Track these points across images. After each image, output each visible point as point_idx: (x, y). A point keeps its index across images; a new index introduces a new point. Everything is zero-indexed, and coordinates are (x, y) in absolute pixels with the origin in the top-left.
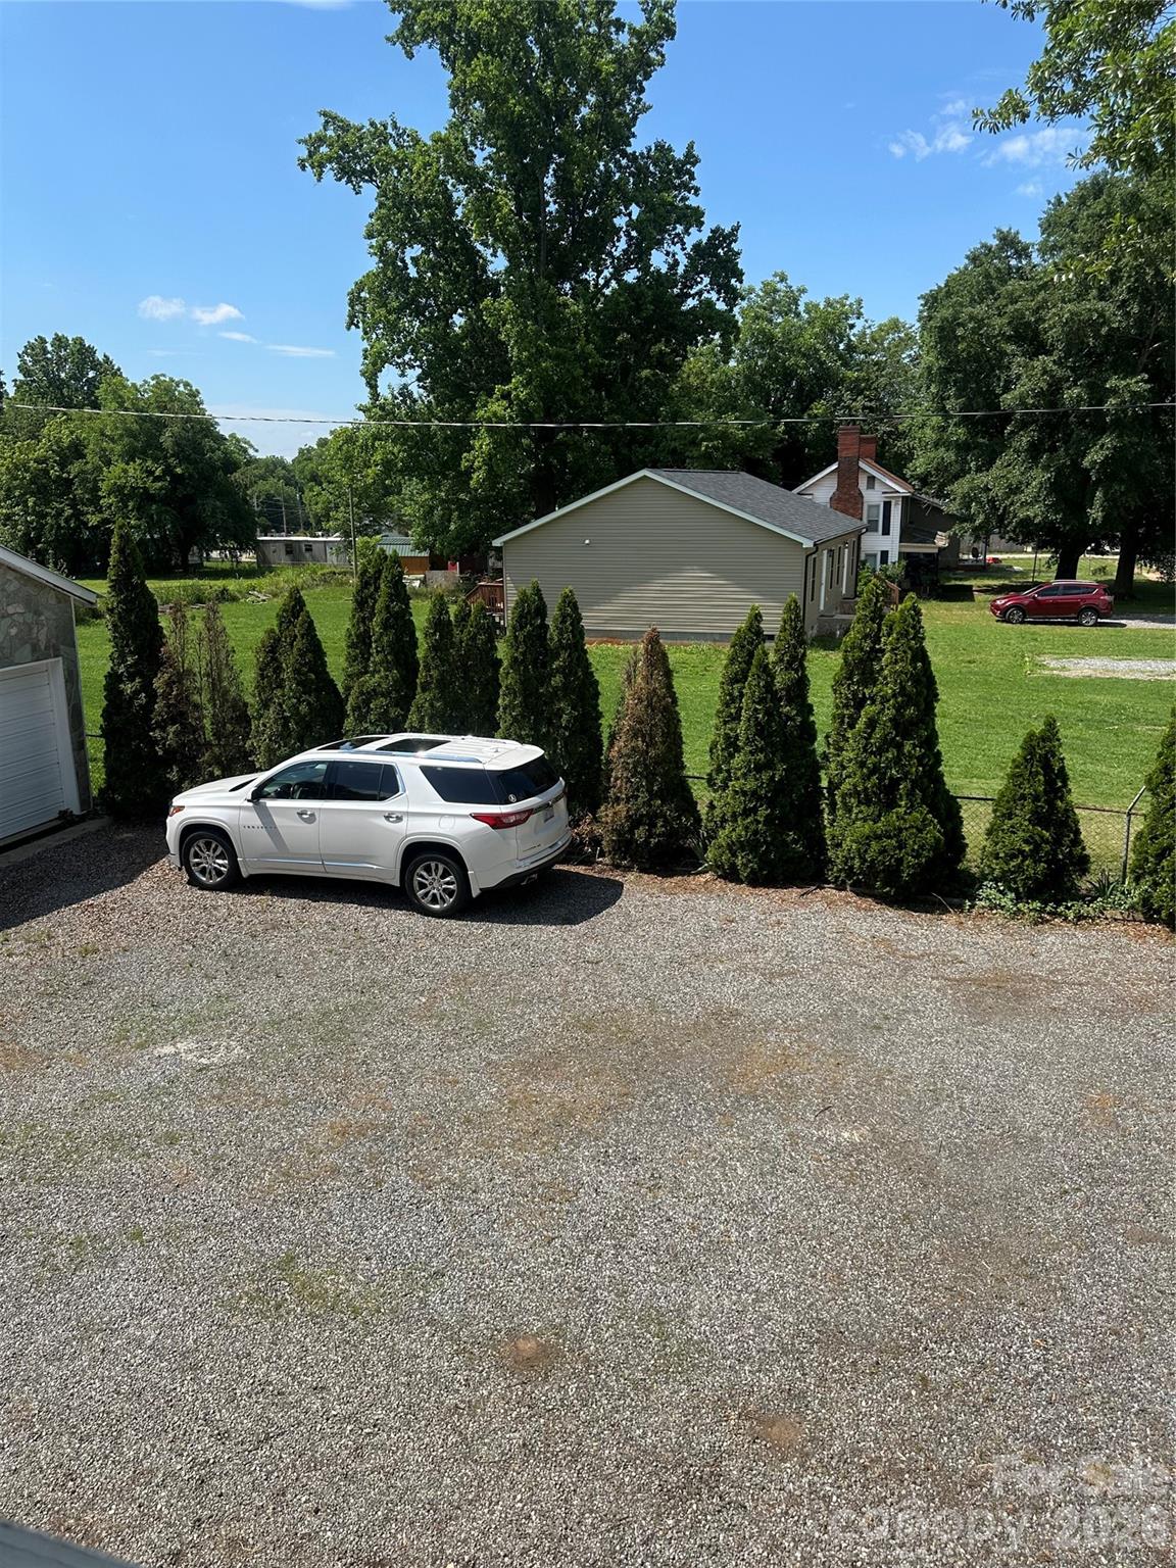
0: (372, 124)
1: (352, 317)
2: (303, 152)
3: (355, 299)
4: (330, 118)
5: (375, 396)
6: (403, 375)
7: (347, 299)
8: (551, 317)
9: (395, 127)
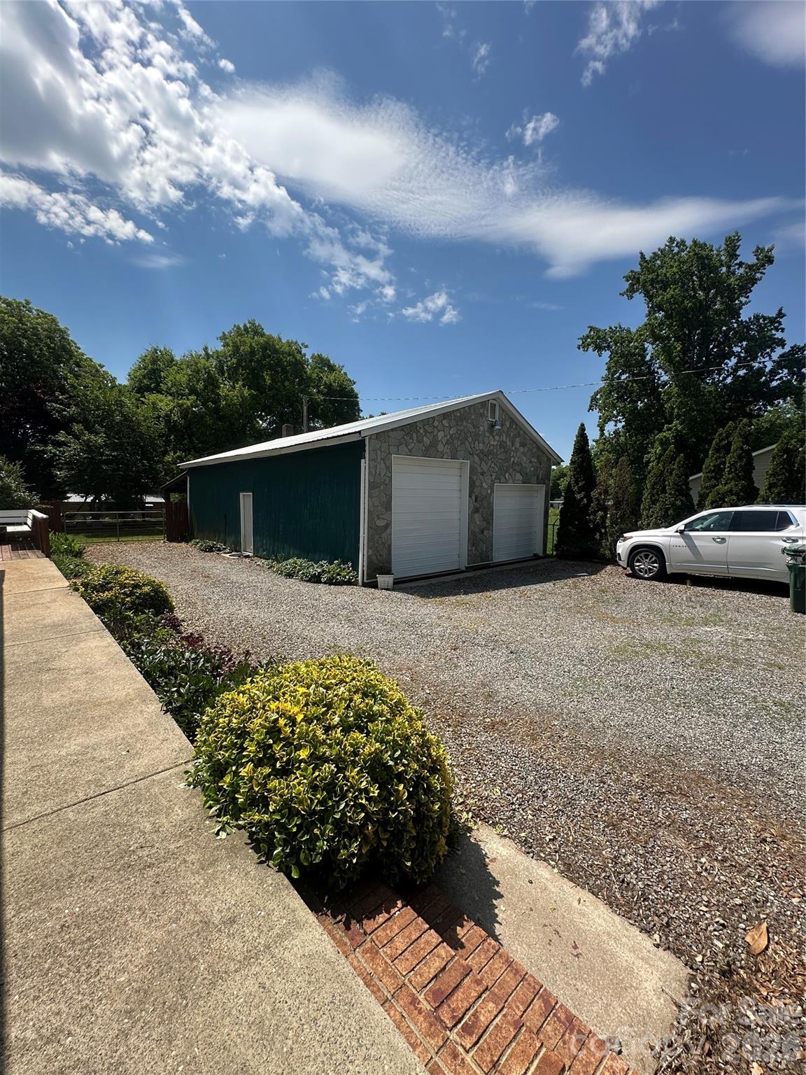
0: (610, 328)
1: (591, 406)
2: (580, 342)
3: (594, 399)
4: (592, 328)
5: (602, 434)
6: (616, 425)
7: (590, 399)
8: (697, 395)
9: (620, 327)
